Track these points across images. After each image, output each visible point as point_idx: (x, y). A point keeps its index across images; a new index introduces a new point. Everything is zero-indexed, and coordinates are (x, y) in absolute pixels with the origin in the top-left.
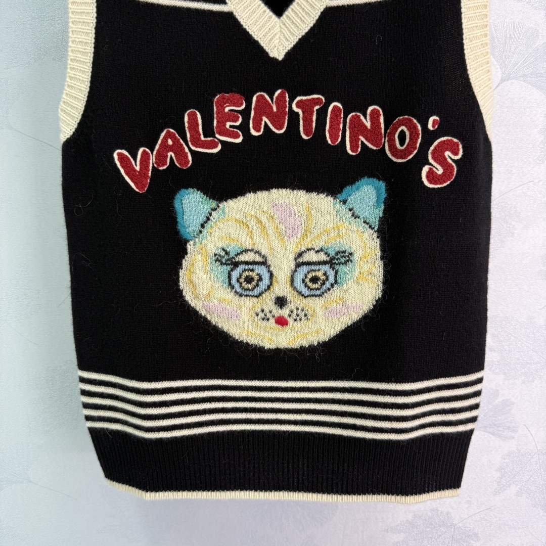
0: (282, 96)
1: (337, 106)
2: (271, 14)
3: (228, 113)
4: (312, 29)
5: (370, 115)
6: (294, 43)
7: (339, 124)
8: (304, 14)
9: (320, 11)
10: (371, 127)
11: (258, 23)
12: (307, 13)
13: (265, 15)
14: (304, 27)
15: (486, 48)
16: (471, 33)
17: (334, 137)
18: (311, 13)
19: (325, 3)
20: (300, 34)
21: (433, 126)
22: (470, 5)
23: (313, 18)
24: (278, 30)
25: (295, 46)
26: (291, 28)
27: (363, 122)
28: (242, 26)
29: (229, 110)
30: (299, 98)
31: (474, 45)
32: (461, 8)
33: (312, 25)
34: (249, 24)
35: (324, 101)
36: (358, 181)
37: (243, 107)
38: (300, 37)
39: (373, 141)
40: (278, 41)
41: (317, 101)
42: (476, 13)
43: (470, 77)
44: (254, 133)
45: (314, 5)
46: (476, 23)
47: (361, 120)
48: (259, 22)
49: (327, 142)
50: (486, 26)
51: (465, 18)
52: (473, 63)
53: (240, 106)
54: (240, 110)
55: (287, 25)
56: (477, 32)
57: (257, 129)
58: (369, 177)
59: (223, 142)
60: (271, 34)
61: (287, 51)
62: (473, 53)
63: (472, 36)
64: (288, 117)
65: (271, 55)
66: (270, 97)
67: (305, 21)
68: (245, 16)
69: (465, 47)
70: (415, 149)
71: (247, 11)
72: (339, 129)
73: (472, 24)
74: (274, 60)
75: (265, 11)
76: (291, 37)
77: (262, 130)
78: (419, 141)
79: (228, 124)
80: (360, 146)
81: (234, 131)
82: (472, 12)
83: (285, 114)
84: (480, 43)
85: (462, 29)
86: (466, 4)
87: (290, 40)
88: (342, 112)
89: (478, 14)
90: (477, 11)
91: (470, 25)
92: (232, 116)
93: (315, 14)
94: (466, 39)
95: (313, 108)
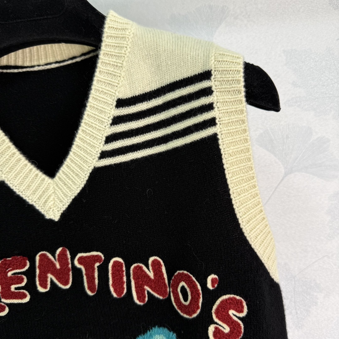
0: (63, 254)
1: (118, 261)
2: (44, 176)
3: (11, 277)
4: (83, 190)
5: (152, 265)
6: (68, 204)
7: (122, 278)
8: (74, 176)
9: (88, 172)
10: (154, 277)
11: (31, 188)
12: (77, 175)
13: (37, 179)
14: (76, 188)
15: (256, 198)
16: (238, 187)
17: (118, 290)
18: (80, 175)
19: (92, 165)
20: (73, 195)
21: (213, 286)
22: (232, 161)
23: (84, 179)
24: (52, 192)
25: (69, 206)
26: (64, 189)
27: (145, 273)
28: (14, 193)
29: (12, 274)
30: (79, 255)
31: (243, 198)
32: (223, 165)
33: (83, 186)
34: (22, 190)
35: (103, 258)
36: (150, 331)
37: (27, 268)
38: (73, 197)
39: (158, 291)
40: (52, 202)
41: (97, 258)
42: (239, 167)
43: (244, 230)
44: (41, 290)
45: (83, 167)
46: (242, 177)
47: (143, 271)
48: (32, 186)
49: (112, 296)
50: (253, 177)
51: (229, 173)
52: (245, 216)
53: (24, 267)
54: (23, 272)
55: (60, 187)
56: (244, 185)
57: (44, 285)
58: (160, 326)
59: (9, 305)
60: (46, 196)
61: (62, 212)
62: (243, 206)
63: (239, 190)
64: (72, 273)
65: (48, 217)
66: (52, 255)
67: (76, 182)
68: (17, 183)
69: (233, 202)
70: (198, 308)
71: (18, 178)
72: (123, 283)
73: (237, 178)
74: (51, 221)
75: (37, 175)
76: (65, 198)
77: (49, 286)
78: (201, 300)
79: (13, 288)
80: (147, 295)
81: (20, 292)
82: (236, 167)
83: (69, 270)
84: (249, 195)
85: (227, 185)
86: (227, 160)
87: (64, 201)
88: (124, 265)
89: (242, 167)
90: (240, 165)
91: (235, 179)
92: (17, 279)
93: (84, 175)
94: (233, 193)
95: (94, 265)
